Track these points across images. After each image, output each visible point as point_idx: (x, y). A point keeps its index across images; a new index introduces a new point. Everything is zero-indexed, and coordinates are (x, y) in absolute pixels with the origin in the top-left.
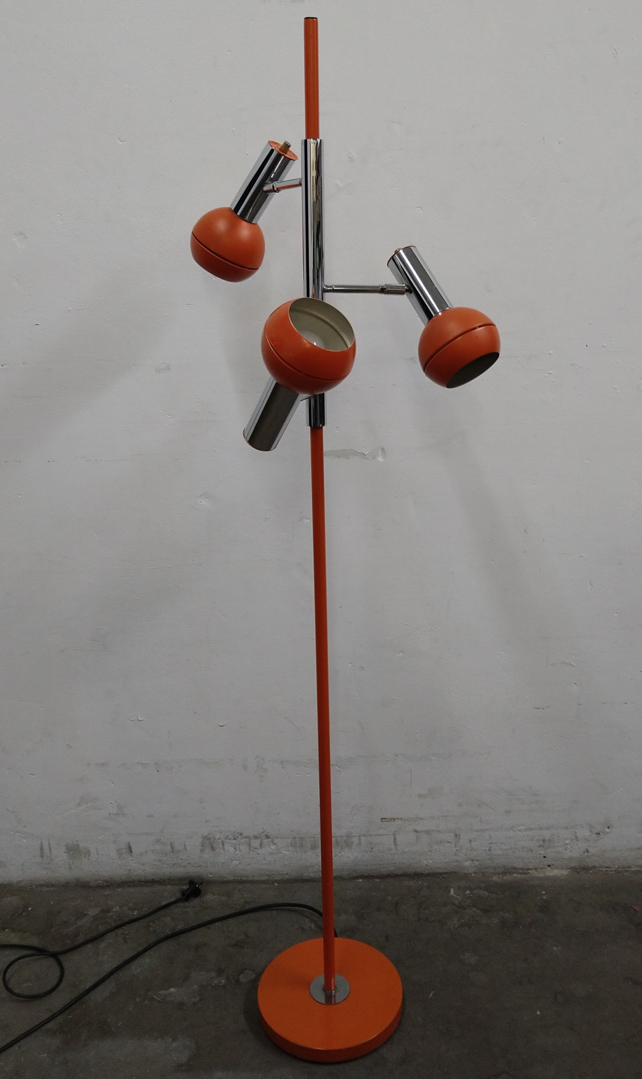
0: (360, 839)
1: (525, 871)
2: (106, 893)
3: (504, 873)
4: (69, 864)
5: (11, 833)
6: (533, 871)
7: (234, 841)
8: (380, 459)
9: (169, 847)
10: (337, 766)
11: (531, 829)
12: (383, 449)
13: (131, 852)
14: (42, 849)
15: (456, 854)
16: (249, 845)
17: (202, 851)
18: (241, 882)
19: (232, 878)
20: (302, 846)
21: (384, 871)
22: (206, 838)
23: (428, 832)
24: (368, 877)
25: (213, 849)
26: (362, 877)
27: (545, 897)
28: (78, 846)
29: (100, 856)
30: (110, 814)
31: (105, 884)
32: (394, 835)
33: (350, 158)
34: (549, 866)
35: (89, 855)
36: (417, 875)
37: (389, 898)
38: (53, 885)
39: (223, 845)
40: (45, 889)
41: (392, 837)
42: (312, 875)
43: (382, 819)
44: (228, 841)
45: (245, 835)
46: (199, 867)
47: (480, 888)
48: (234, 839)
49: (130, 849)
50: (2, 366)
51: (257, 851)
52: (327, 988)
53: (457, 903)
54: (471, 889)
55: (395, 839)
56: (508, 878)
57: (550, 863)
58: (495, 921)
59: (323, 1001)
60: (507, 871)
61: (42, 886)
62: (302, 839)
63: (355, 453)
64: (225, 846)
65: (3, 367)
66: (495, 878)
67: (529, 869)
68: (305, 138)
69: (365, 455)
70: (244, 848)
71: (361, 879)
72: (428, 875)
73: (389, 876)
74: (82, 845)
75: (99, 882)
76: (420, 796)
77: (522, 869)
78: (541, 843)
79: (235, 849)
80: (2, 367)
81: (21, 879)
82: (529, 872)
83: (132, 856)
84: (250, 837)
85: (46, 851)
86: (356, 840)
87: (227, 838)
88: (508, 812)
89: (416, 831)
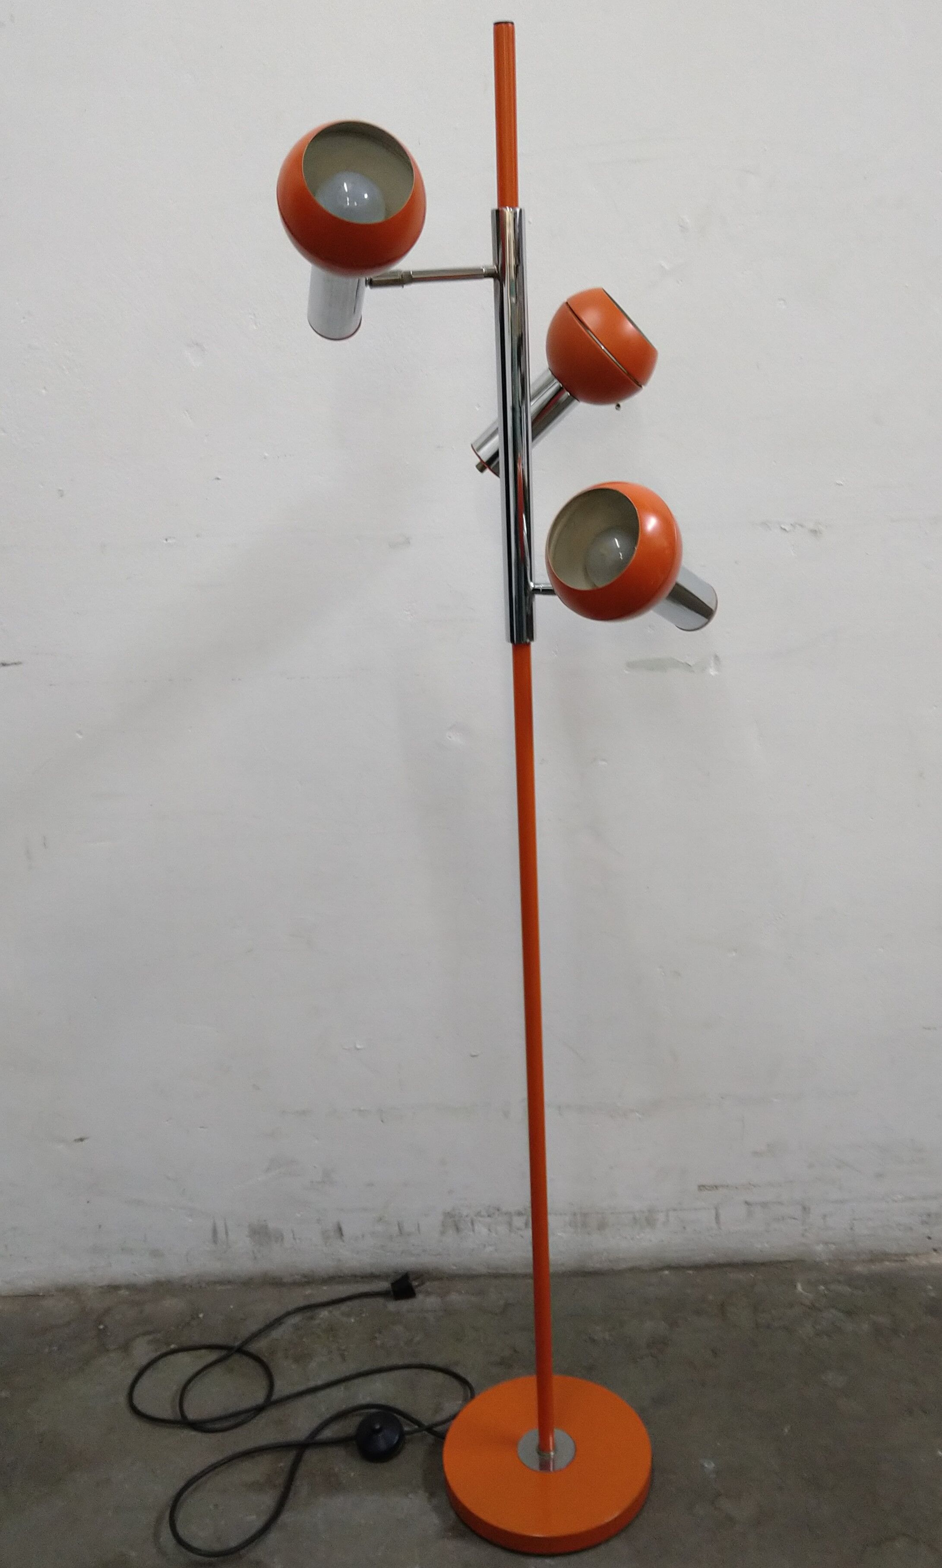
0: (667, 1216)
1: (901, 1257)
2: (307, 1293)
3: (873, 1260)
4: (253, 1252)
5: (172, 1209)
6: (912, 1258)
7: (488, 1220)
8: (712, 672)
9: (397, 1228)
10: (638, 1112)
11: (912, 1199)
12: (716, 658)
13: (342, 1235)
14: (215, 1232)
15: (803, 1235)
16: (510, 1224)
17: (443, 1233)
18: (496, 1276)
19: (483, 1270)
20: (585, 1225)
21: (699, 1259)
22: (448, 1215)
23: (764, 1205)
24: (676, 1268)
25: (458, 1229)
26: (669, 1267)
27: (933, 1294)
28: (266, 1227)
29: (298, 1241)
30: (312, 1182)
31: (304, 1280)
32: (716, 1209)
33: (681, 226)
34: (935, 1250)
35: (282, 1239)
36: (747, 1265)
37: (711, 1297)
38: (229, 1282)
39: (472, 1224)
40: (219, 1288)
41: (713, 1212)
42: (598, 1266)
43: (699, 1187)
44: (481, 1219)
45: (504, 1209)
46: (438, 1257)
47: (839, 1282)
48: (489, 1216)
49: (340, 1230)
50: (166, 540)
51: (521, 1233)
52: (543, 1448)
53: (807, 1302)
54: (825, 1283)
55: (717, 1217)
56: (876, 1268)
57: (936, 1246)
58: (866, 1327)
59: (536, 1467)
60: (876, 1257)
61: (215, 1283)
62: (585, 1215)
63: (676, 664)
64: (476, 1227)
65: (168, 541)
66: (859, 1268)
67: (907, 1255)
68: (496, 207)
69: (690, 665)
70: (502, 1229)
71: (667, 1270)
72: (763, 1264)
73: (710, 1266)
74: (271, 1225)
75: (296, 1277)
76: (756, 1154)
77: (896, 1255)
78: (925, 1218)
79: (489, 1230)
80: (165, 542)
81: (185, 1274)
82: (907, 1258)
83: (343, 1241)
84: (510, 1213)
85: (221, 1235)
86: (661, 1217)
87: (478, 1214)
88: (879, 1176)
89: (747, 1203)
